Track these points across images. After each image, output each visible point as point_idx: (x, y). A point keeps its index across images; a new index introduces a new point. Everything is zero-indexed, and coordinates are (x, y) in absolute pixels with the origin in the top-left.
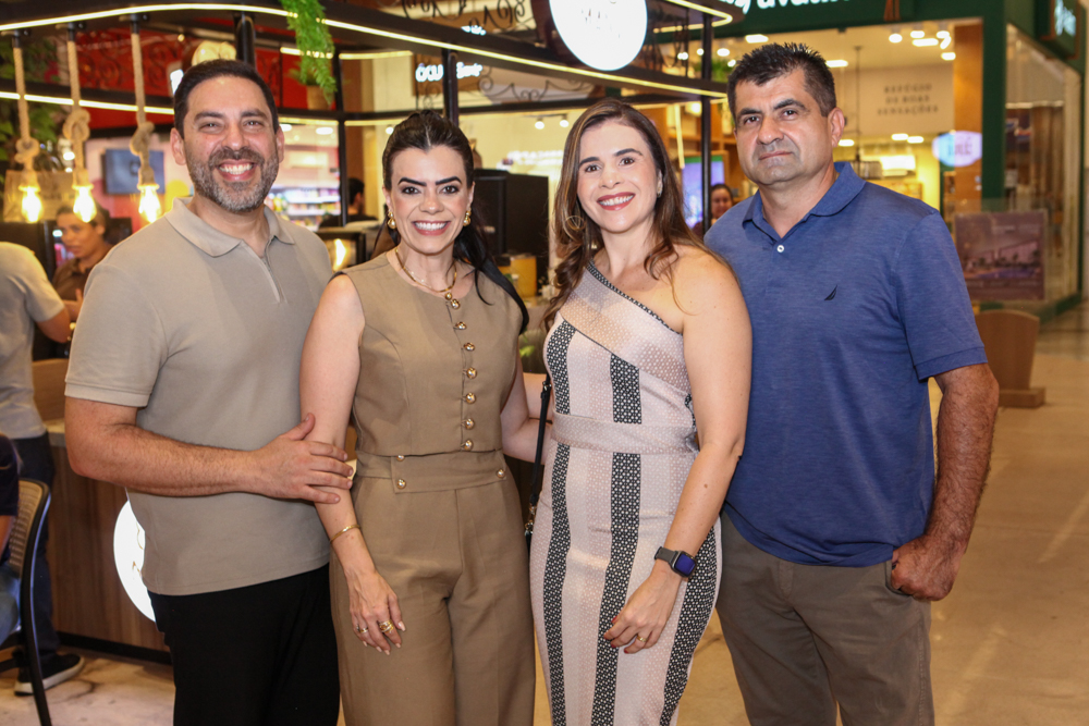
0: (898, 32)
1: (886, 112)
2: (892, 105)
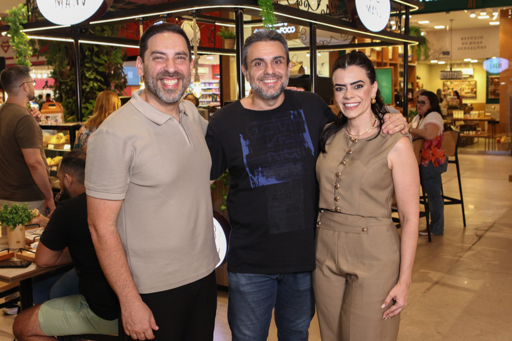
0: (474, 13)
1: (462, 48)
2: (465, 46)
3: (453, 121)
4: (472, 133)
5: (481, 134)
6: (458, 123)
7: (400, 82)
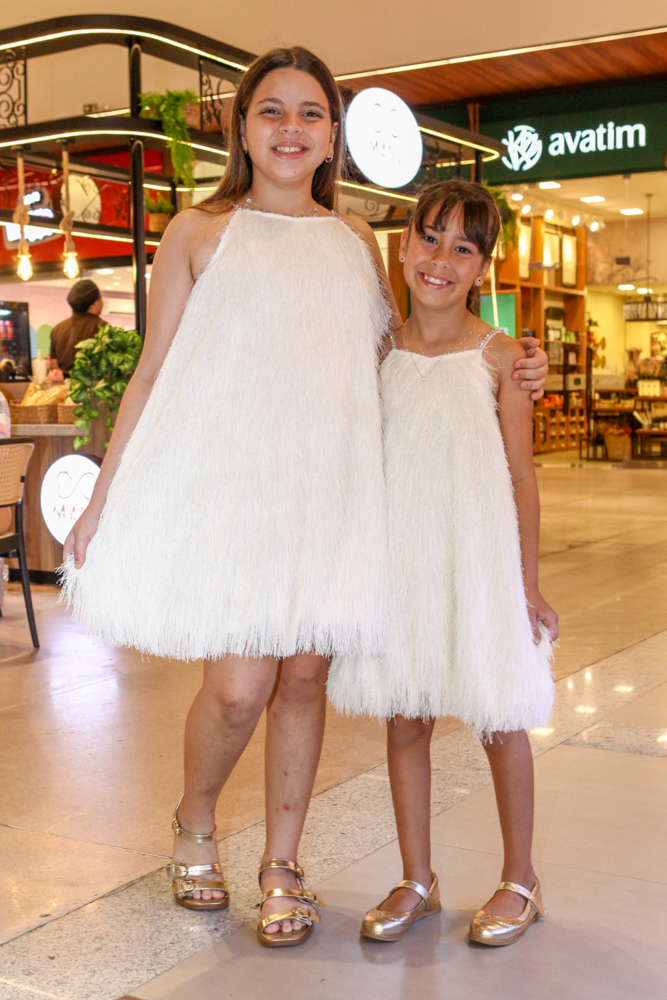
3: (639, 404)
7: (547, 329)
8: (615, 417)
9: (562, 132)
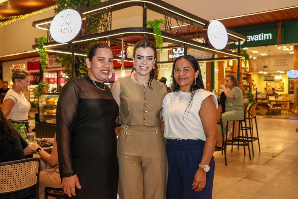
0: (280, 46)
1: (275, 66)
2: (277, 64)
3: (269, 102)
4: (279, 108)
5: (284, 108)
6: (272, 103)
7: (243, 82)
8: (261, 104)
9: (250, 35)
